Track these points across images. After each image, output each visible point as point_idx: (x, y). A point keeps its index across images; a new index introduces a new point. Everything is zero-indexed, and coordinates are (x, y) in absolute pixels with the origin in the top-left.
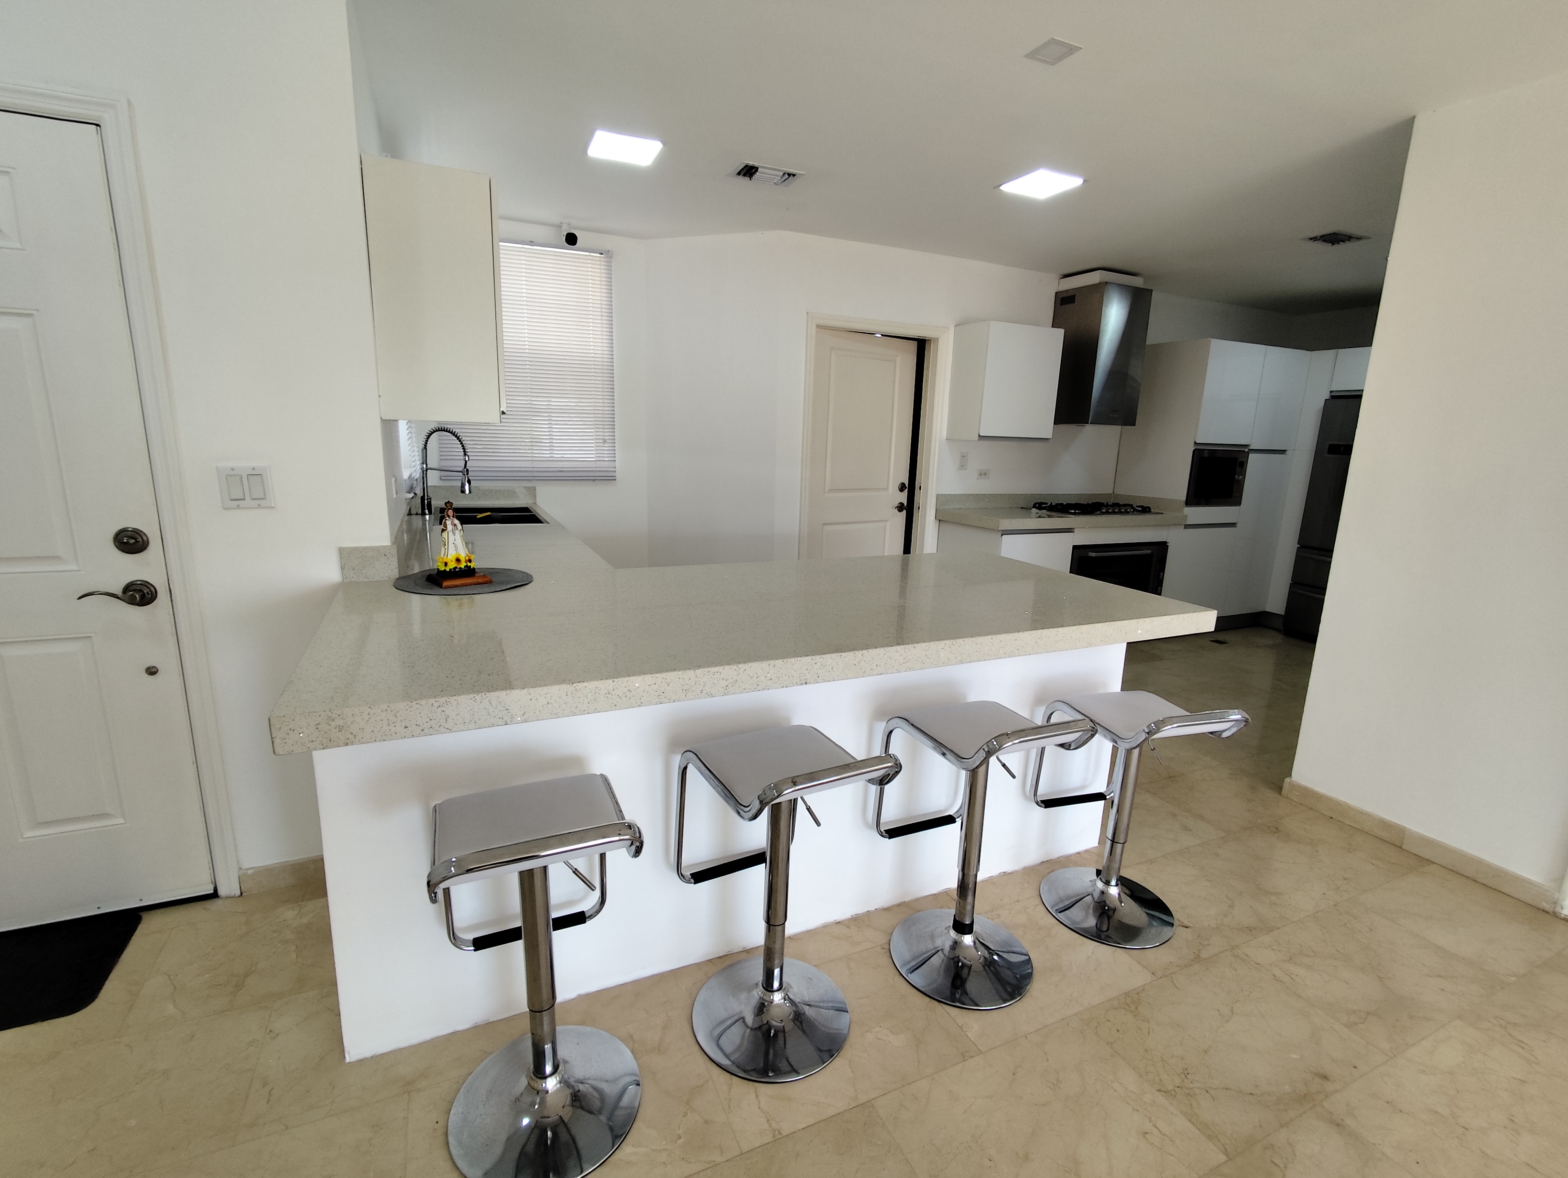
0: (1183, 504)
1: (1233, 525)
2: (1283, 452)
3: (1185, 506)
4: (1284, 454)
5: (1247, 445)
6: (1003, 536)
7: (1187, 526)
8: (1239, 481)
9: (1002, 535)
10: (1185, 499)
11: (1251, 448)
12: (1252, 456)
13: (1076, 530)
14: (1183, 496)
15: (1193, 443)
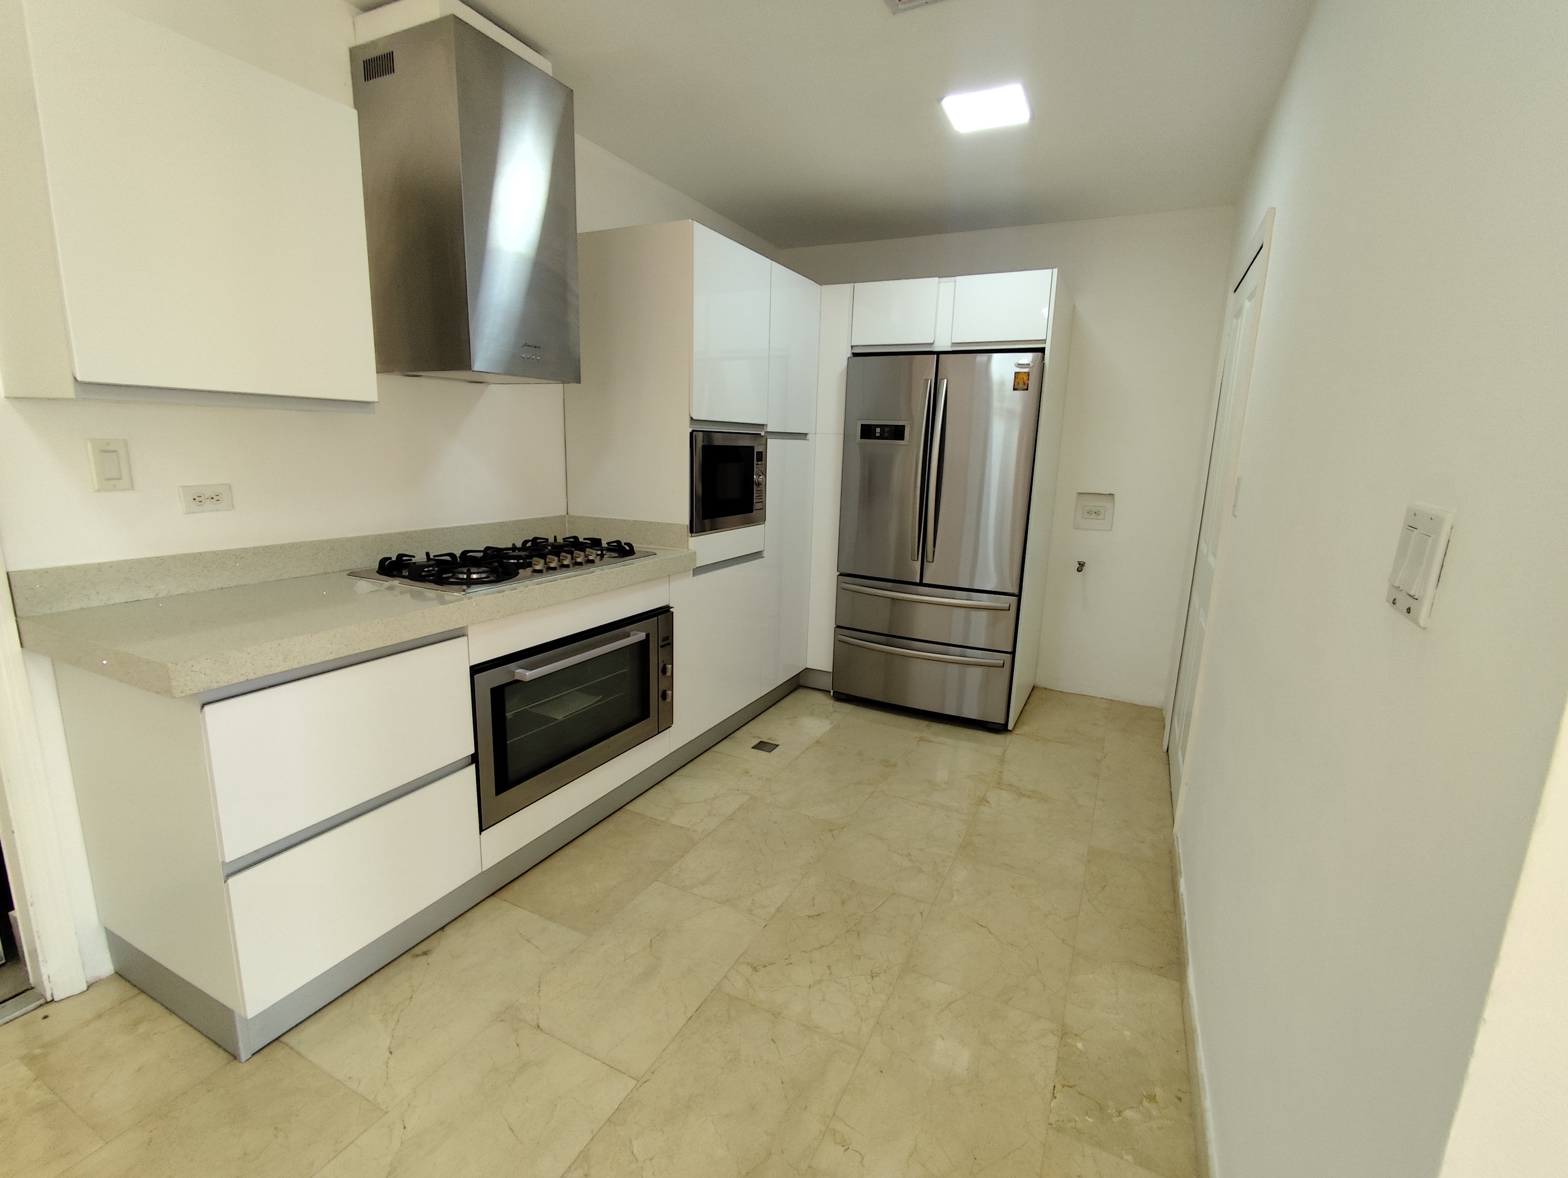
0: (686, 530)
1: (758, 555)
2: (803, 436)
3: (690, 534)
4: (805, 439)
5: (763, 425)
6: (207, 708)
7: (699, 571)
8: (759, 484)
9: (203, 706)
10: (687, 523)
11: (769, 430)
12: (771, 443)
13: (470, 631)
14: (684, 518)
15: (688, 420)
